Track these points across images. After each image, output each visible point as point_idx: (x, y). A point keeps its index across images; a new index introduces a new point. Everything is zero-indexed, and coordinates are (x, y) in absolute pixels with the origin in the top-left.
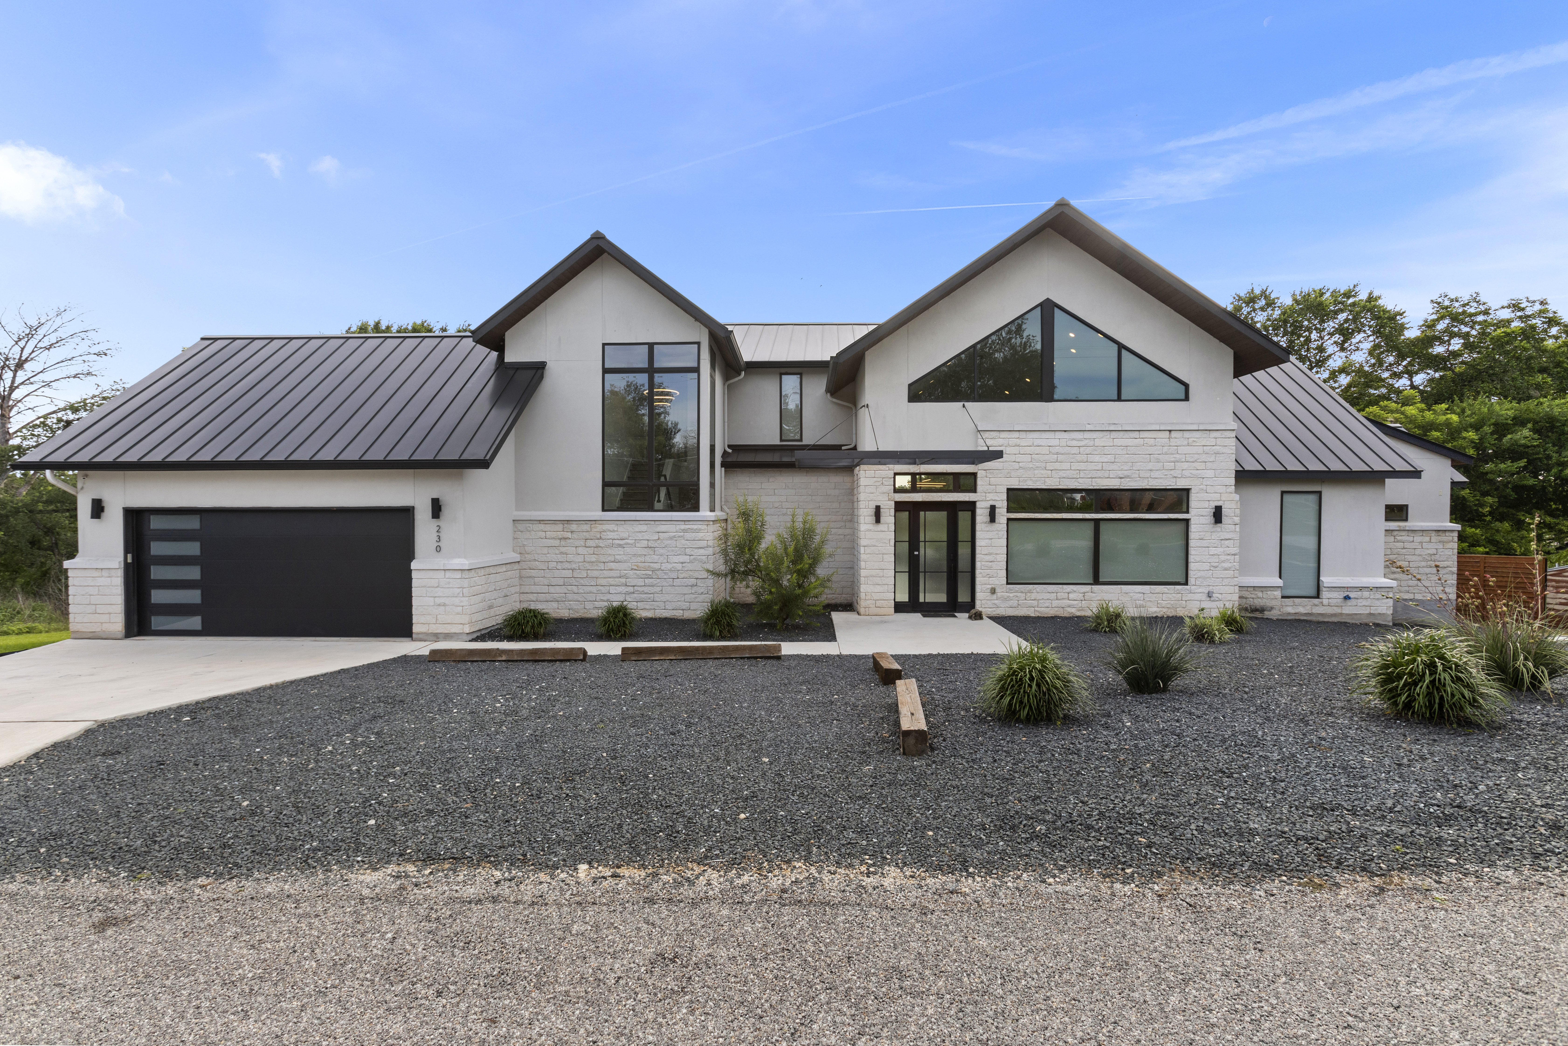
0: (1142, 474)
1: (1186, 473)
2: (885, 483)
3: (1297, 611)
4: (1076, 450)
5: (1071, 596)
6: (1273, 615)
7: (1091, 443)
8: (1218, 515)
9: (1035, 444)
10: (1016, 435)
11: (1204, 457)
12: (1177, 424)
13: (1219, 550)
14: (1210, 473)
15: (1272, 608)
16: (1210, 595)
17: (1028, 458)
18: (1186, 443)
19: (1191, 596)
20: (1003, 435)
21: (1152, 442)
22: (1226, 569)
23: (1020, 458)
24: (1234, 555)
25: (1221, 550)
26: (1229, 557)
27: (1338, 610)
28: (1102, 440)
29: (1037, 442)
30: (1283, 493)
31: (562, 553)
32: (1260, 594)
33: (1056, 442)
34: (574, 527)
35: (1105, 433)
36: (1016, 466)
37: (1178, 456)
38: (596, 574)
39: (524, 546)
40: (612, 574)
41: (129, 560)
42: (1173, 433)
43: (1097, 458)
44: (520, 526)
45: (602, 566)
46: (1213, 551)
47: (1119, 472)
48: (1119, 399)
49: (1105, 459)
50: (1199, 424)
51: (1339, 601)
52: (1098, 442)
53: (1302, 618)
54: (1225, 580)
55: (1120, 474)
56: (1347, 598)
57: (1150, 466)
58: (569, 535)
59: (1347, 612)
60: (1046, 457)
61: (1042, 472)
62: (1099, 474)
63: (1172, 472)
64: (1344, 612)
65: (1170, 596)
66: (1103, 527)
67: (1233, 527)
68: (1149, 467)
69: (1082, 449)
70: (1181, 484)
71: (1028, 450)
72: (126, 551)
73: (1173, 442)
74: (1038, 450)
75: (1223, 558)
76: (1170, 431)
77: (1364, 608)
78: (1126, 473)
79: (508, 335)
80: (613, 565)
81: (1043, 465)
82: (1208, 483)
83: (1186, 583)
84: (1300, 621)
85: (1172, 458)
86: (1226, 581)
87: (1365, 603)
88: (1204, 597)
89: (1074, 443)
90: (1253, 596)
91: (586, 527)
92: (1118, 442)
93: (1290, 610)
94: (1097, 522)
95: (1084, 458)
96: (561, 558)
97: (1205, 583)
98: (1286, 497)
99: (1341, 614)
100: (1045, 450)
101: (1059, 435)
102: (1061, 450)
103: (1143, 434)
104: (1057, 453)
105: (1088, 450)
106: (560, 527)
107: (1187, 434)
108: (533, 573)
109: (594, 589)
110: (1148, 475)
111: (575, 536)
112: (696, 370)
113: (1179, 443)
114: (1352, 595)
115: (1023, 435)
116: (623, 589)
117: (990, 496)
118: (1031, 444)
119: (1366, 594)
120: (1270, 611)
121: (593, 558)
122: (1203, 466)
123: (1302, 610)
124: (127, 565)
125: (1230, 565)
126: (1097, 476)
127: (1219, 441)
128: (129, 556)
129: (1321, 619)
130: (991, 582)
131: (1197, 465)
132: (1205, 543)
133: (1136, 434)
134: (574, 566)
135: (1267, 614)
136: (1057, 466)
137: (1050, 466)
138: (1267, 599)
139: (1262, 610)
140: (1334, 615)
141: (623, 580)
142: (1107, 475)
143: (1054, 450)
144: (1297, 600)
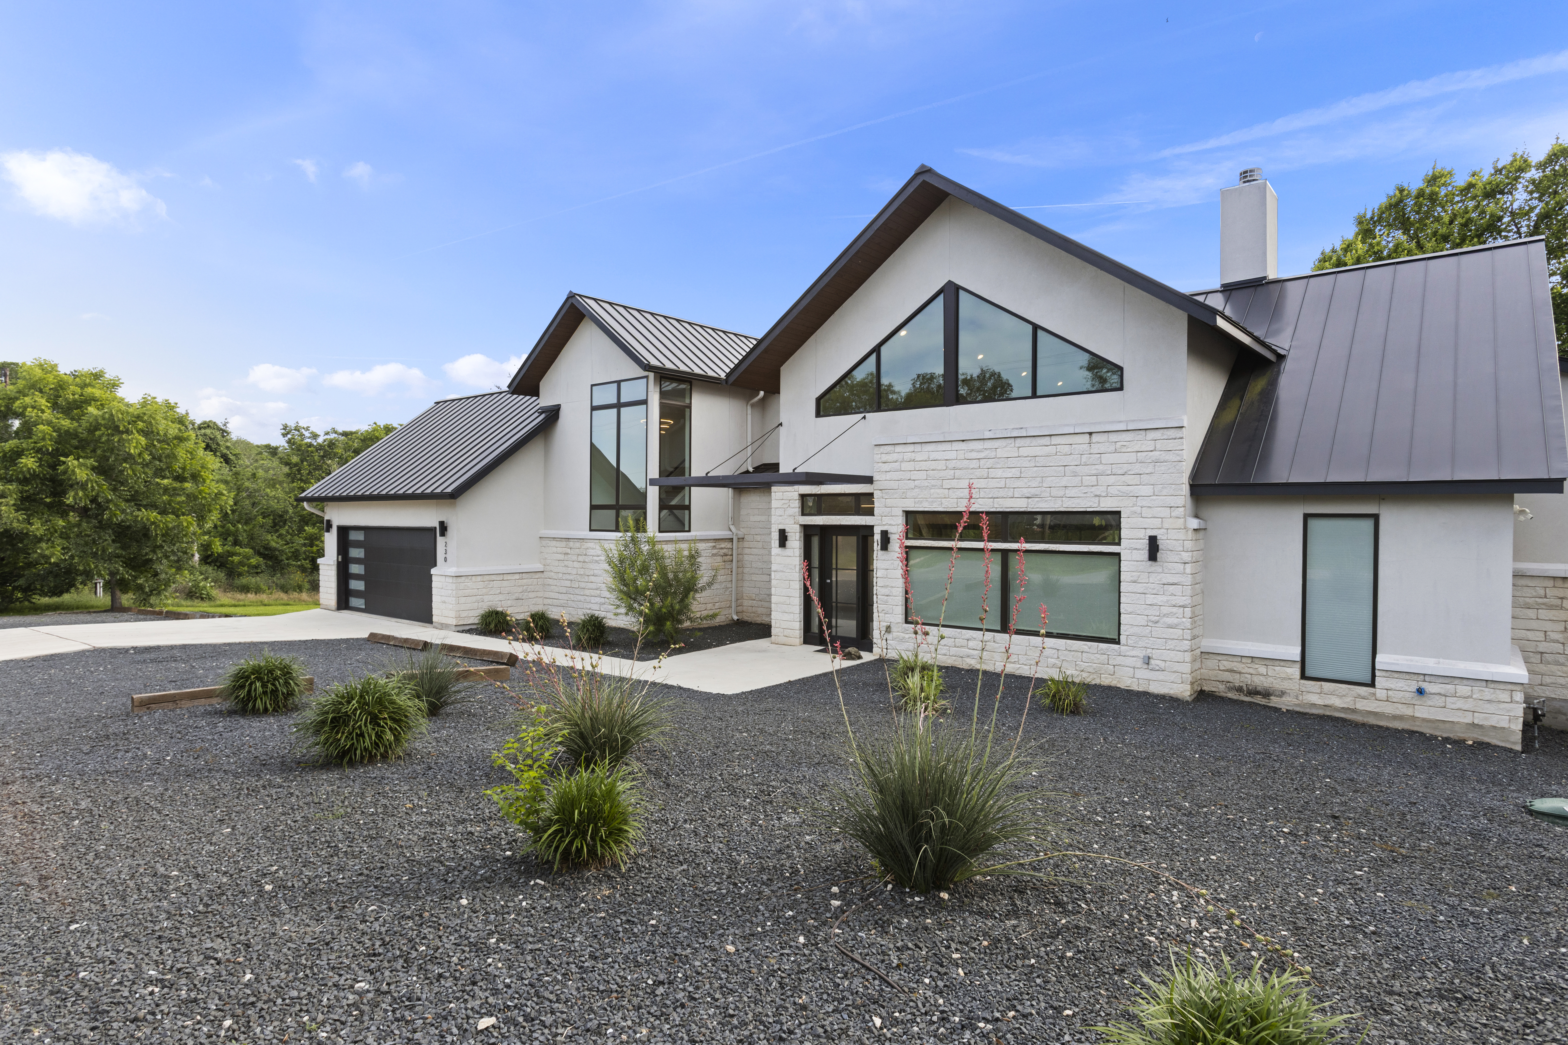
0: (1054, 492)
1: (1113, 490)
2: (792, 505)
3: (1327, 702)
4: (974, 464)
5: (971, 644)
6: (1284, 703)
7: (993, 454)
8: (1154, 548)
9: (931, 458)
10: (911, 448)
11: (1137, 468)
12: (1100, 423)
13: (1159, 599)
14: (1146, 490)
15: (1283, 693)
16: (1147, 660)
17: (923, 475)
18: (1112, 448)
19: (1119, 660)
20: (899, 449)
21: (1066, 449)
22: (1170, 627)
23: (915, 475)
24: (1184, 607)
25: (1165, 598)
26: (1175, 610)
27: (1408, 711)
28: (1006, 449)
29: (933, 456)
30: (1306, 517)
31: (566, 566)
32: (1262, 670)
33: (952, 455)
34: (571, 544)
35: (1008, 441)
36: (912, 484)
37: (1101, 467)
38: (583, 585)
39: (546, 559)
40: (590, 585)
41: (340, 560)
42: (1094, 435)
43: (999, 473)
44: (544, 542)
45: (586, 579)
46: (1150, 599)
47: (1025, 490)
48: (1034, 395)
49: (1009, 473)
50: (1127, 422)
51: (1408, 695)
52: (1000, 453)
53: (1337, 714)
54: (1170, 642)
55: (1026, 492)
56: (1420, 692)
57: (1064, 481)
58: (569, 551)
59: (1425, 716)
60: (942, 474)
61: (938, 491)
62: (1002, 493)
63: (1093, 489)
64: (1417, 715)
65: (1092, 657)
66: (1014, 560)
67: (1181, 566)
68: (1063, 484)
69: (982, 462)
70: (1106, 505)
71: (924, 466)
72: (338, 554)
73: (1095, 448)
74: (933, 465)
75: (1165, 610)
76: (1090, 434)
77: (1460, 713)
78: (1033, 491)
79: (541, 384)
80: (592, 579)
81: (939, 483)
82: (1144, 503)
83: (1117, 642)
84: (1330, 718)
85: (1093, 470)
86: (1171, 644)
87: (1460, 704)
88: (1139, 663)
89: (974, 455)
90: (1251, 671)
91: (578, 545)
92: (1024, 452)
93: (1315, 699)
94: (1005, 553)
95: (984, 473)
96: (564, 570)
97: (1141, 644)
98: (1312, 523)
99: (1413, 718)
100: (941, 465)
101: (956, 446)
102: (959, 464)
103: (1055, 440)
104: (954, 469)
105: (989, 463)
106: (564, 544)
107: (1113, 437)
108: (551, 582)
109: (582, 598)
110: (1061, 493)
111: (572, 552)
112: (644, 402)
113: (1102, 450)
114: (1428, 687)
115: (918, 447)
116: (598, 600)
117: (886, 520)
118: (925, 458)
119: (1463, 690)
120: (1281, 696)
121: (581, 572)
122: (1136, 479)
123: (1338, 702)
124: (338, 563)
125: (1176, 621)
126: (1000, 495)
127: (1159, 445)
128: (340, 557)
129: (1372, 721)
130: (887, 619)
131: (1127, 479)
132: (1139, 588)
133: (1046, 441)
134: (571, 577)
135: (1274, 702)
136: (954, 483)
137: (947, 484)
138: (1275, 678)
139: (1267, 694)
140: (1400, 718)
141: (598, 592)
142: (1011, 494)
143: (951, 464)
144: (1327, 685)
